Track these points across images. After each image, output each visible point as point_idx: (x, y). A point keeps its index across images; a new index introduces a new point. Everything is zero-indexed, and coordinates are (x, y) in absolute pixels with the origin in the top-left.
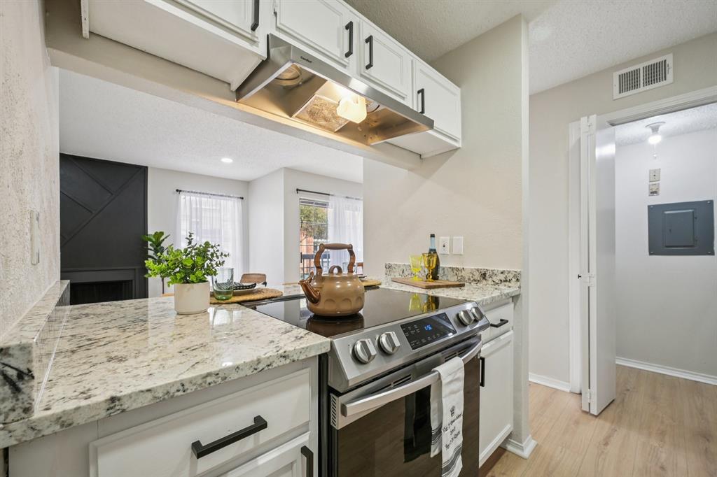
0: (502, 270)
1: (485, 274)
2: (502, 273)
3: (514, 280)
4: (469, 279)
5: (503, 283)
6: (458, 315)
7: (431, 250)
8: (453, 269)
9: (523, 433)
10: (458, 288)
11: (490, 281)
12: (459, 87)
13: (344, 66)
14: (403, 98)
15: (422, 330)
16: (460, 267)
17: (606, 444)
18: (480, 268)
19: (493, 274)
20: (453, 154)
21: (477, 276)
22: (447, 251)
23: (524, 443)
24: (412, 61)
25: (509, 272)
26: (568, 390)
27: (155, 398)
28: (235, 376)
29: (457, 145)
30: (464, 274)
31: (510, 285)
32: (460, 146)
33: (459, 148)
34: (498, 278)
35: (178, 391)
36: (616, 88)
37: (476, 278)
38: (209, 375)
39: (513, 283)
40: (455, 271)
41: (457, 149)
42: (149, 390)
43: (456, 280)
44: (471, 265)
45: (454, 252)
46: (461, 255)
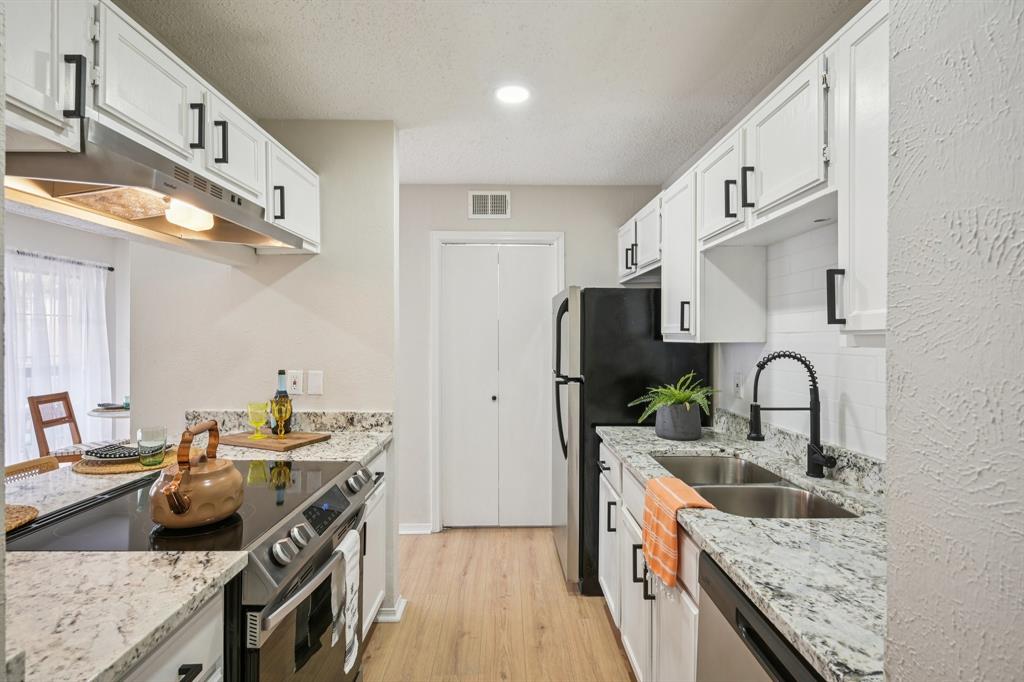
0: (373, 412)
1: (352, 419)
2: (373, 416)
3: (386, 423)
4: (332, 426)
5: (374, 428)
6: (347, 483)
7: (279, 393)
8: (308, 415)
9: (395, 594)
10: (324, 443)
11: (359, 426)
12: (317, 173)
13: (185, 158)
14: (256, 196)
15: (321, 510)
16: (319, 411)
17: (465, 574)
18: (346, 411)
19: (363, 417)
20: (308, 260)
21: (343, 421)
22: (299, 389)
23: (396, 605)
24: (266, 143)
25: (381, 415)
26: (429, 532)
27: (116, 673)
28: (176, 624)
29: (314, 250)
30: (324, 420)
31: (382, 429)
32: (319, 252)
33: (317, 254)
34: (369, 423)
35: (134, 658)
36: (471, 208)
37: (340, 424)
38: (157, 630)
39: (385, 427)
40: (312, 418)
41: (314, 254)
42: (112, 667)
43: (314, 428)
44: (333, 409)
45: (309, 392)
46: (320, 395)
